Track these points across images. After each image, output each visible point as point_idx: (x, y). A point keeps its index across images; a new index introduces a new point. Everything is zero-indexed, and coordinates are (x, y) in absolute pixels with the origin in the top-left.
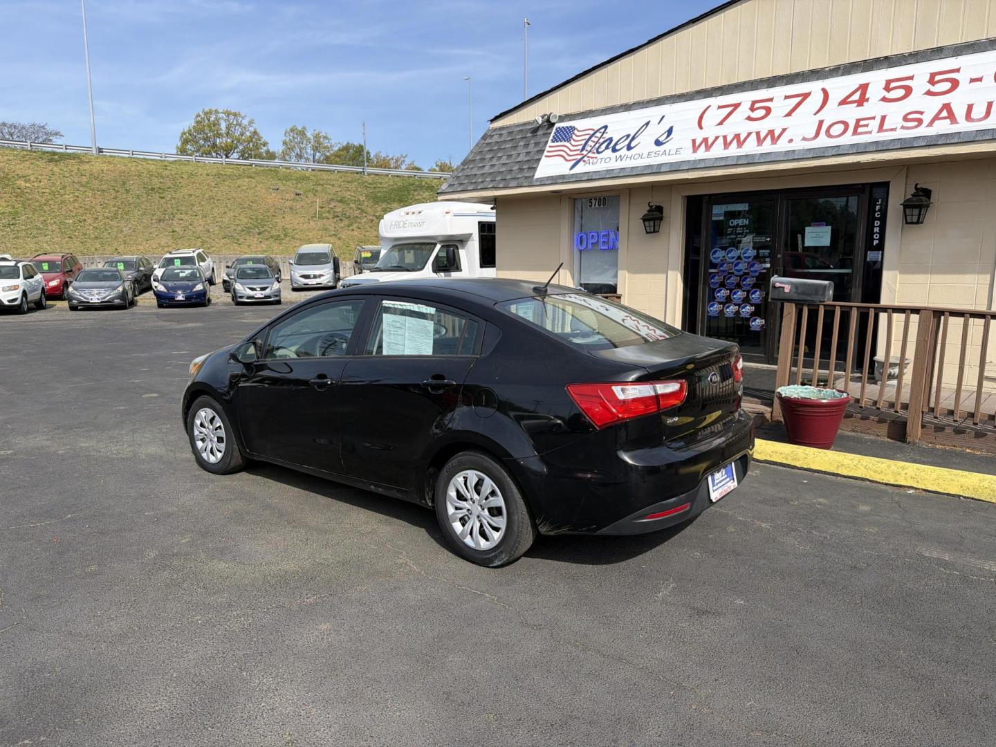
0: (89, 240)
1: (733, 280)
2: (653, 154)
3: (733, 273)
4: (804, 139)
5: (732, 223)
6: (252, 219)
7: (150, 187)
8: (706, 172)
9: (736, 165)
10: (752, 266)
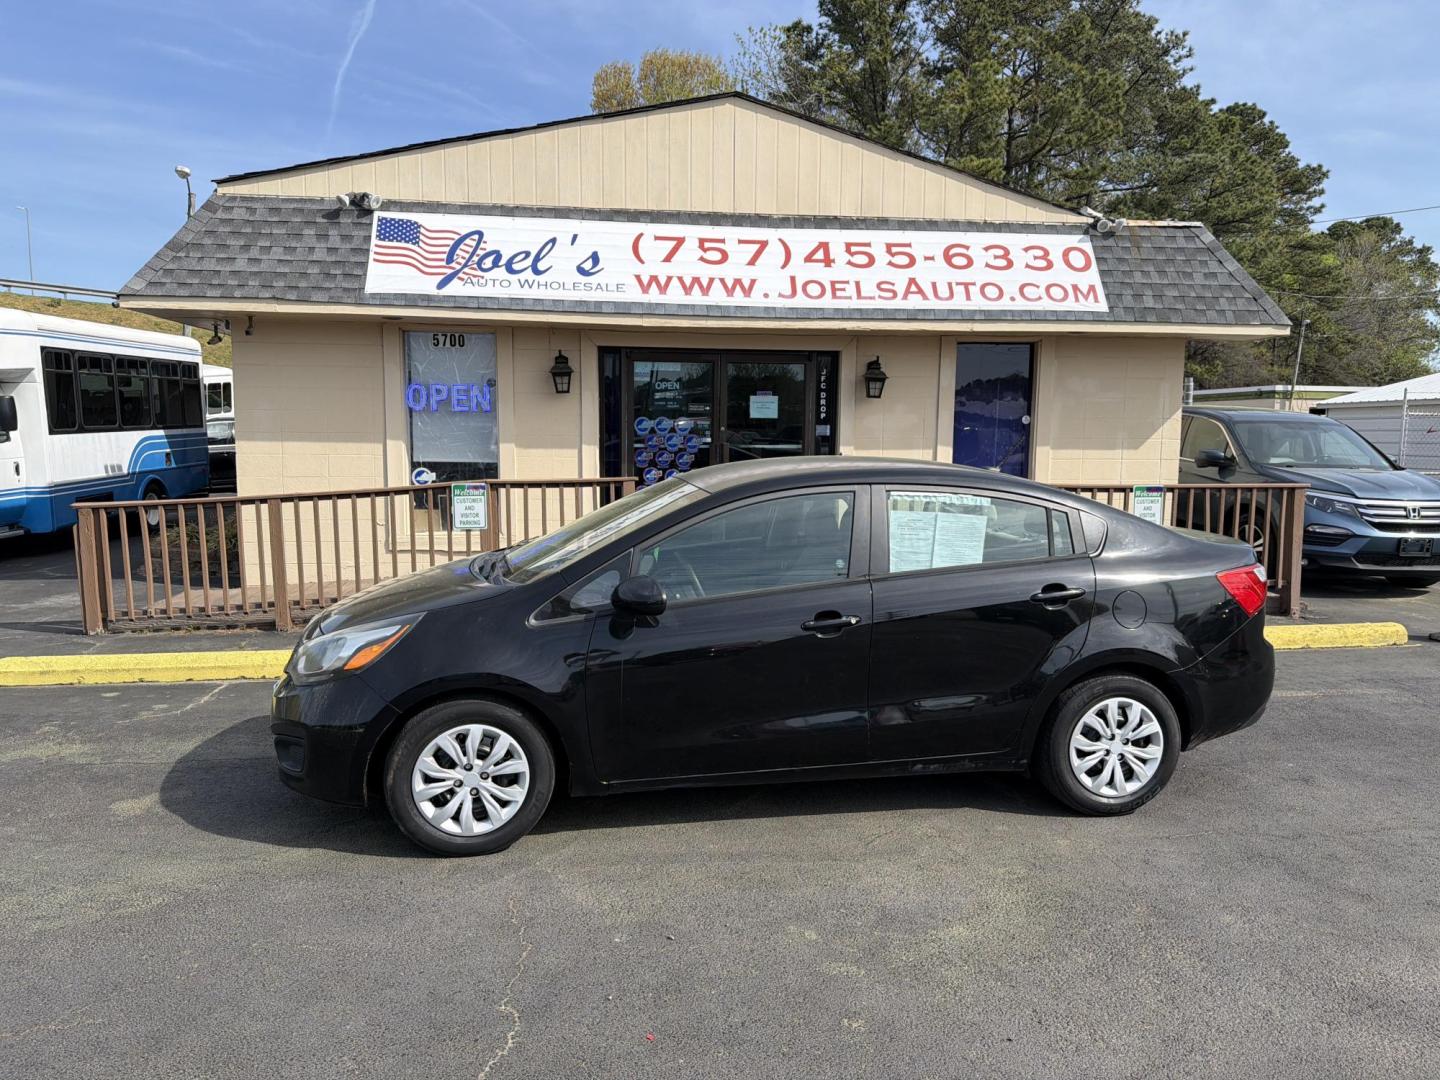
1: (666, 457)
2: (582, 287)
3: (665, 449)
4: (780, 295)
5: (659, 385)
8: (668, 321)
9: (707, 317)
10: (690, 440)
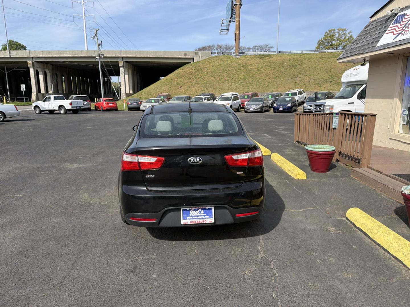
0: (265, 87)
6: (329, 75)
7: (292, 65)
